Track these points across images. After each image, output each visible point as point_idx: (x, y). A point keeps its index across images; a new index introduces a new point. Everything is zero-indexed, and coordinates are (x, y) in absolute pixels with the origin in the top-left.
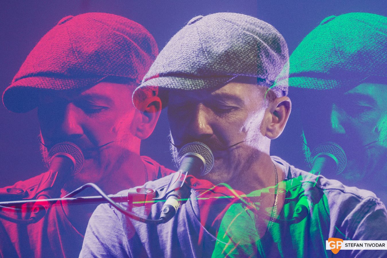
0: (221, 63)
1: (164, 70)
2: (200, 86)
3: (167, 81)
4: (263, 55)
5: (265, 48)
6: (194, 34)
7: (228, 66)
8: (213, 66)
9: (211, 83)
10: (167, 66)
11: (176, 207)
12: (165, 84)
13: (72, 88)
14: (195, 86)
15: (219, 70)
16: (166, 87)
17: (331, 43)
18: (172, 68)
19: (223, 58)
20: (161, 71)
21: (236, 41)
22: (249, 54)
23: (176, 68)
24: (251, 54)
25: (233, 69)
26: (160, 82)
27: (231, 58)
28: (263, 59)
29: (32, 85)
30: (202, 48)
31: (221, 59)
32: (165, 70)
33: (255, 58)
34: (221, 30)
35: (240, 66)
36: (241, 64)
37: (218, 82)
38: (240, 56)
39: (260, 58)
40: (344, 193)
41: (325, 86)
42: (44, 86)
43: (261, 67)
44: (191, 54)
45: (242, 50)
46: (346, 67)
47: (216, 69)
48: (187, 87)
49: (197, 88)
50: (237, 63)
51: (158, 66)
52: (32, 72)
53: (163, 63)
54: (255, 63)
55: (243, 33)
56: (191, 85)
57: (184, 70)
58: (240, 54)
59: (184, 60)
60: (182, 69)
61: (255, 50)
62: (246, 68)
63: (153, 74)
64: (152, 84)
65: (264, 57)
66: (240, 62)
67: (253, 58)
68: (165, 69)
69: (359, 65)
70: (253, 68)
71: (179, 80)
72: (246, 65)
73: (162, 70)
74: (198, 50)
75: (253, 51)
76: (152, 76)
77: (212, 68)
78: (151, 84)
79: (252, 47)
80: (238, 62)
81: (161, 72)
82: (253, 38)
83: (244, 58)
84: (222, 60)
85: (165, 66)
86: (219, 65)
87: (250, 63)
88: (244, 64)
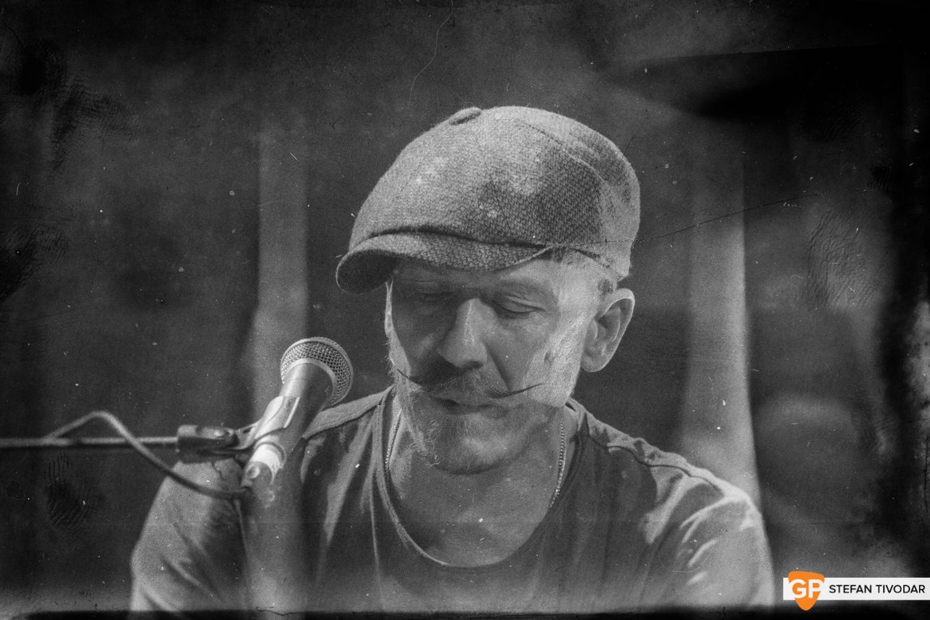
0: (527, 218)
14: (473, 260)
21: (555, 175)
22: (580, 205)
24: (583, 203)
30: (490, 182)
35: (561, 229)
38: (563, 208)
40: (689, 475)
47: (517, 231)
48: (459, 262)
50: (557, 221)
55: (568, 159)
56: (467, 258)
57: (453, 225)
58: (564, 203)
59: (453, 203)
60: (449, 223)
61: (590, 196)
71: (442, 245)
72: (572, 226)
74: (482, 186)
76: (387, 228)
77: (509, 228)
80: (559, 219)
82: (588, 172)
83: (570, 213)
86: (524, 222)
87: (580, 223)
88: (570, 223)
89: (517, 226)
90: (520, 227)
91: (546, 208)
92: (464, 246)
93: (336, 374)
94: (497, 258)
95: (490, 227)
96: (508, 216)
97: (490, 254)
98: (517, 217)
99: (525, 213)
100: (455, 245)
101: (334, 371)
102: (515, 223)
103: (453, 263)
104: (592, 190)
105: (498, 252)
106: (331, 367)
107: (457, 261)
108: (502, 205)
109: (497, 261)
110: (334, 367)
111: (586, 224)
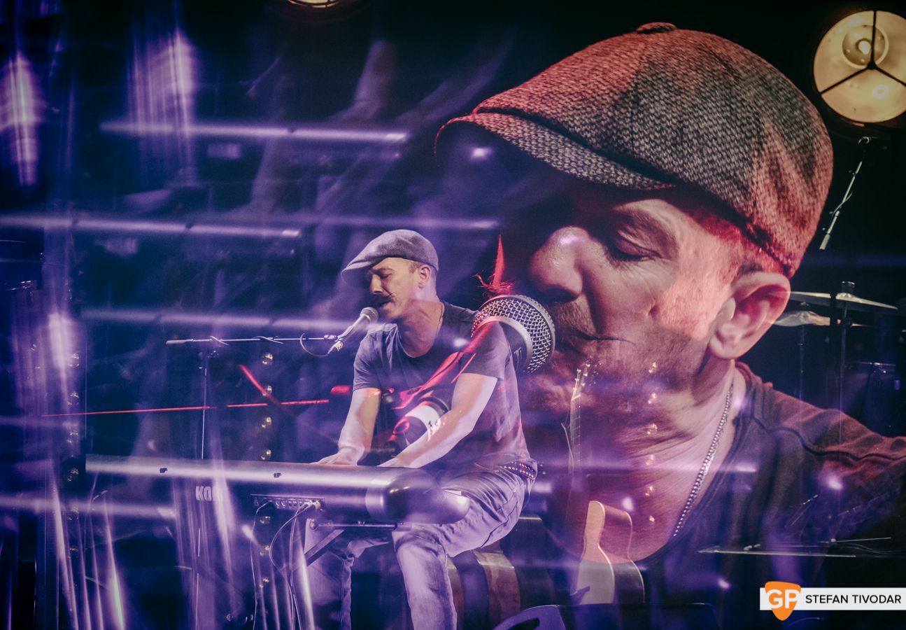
0: (658, 142)
1: (528, 105)
2: (589, 172)
3: (522, 131)
4: (764, 165)
5: (775, 153)
6: (633, 56)
7: (671, 155)
8: (637, 140)
9: (618, 175)
10: (539, 99)
11: (430, 423)
12: (514, 134)
13: (591, 178)
14: (578, 166)
15: (646, 156)
16: (514, 142)
17: (630, 78)
18: (547, 108)
19: (667, 132)
20: (521, 104)
22: (732, 151)
23: (554, 112)
24: (737, 150)
25: (679, 165)
26: (505, 126)
27: (685, 142)
28: (758, 174)
29: (506, 134)
31: (662, 135)
32: (529, 107)
33: (741, 165)
34: (694, 73)
35: (696, 168)
36: (703, 163)
37: (634, 178)
38: (708, 146)
39: (752, 168)
41: (573, 164)
42: (530, 148)
43: (747, 191)
44: (602, 95)
45: (720, 135)
46: (637, 144)
47: (641, 151)
48: (560, 163)
49: (581, 173)
51: (520, 92)
52: (521, 107)
53: (536, 89)
54: (735, 174)
56: (571, 161)
58: (711, 141)
61: (749, 145)
62: (710, 178)
63: (502, 103)
64: (488, 123)
65: (762, 171)
66: (702, 157)
67: (737, 162)
68: (532, 105)
69: (669, 151)
70: (725, 184)
71: (548, 140)
72: (713, 170)
73: (523, 103)
74: (621, 92)
75: (743, 146)
77: (633, 145)
78: (484, 121)
79: (746, 137)
80: (698, 157)
81: (519, 106)
83: (715, 154)
84: (663, 137)
85: (535, 97)
86: (653, 145)
87: (724, 170)
88: (710, 166)
89: (643, 145)
90: (646, 149)
91: (685, 139)
92: (574, 149)
93: (531, 335)
94: (608, 174)
95: (611, 137)
96: (636, 131)
97: (602, 167)
98: (647, 136)
99: (658, 135)
100: (564, 144)
101: (528, 330)
102: (642, 142)
103: (553, 161)
104: (753, 140)
105: (612, 169)
106: (525, 326)
107: (557, 162)
108: (635, 118)
109: (607, 177)
110: (529, 327)
111: (732, 174)
